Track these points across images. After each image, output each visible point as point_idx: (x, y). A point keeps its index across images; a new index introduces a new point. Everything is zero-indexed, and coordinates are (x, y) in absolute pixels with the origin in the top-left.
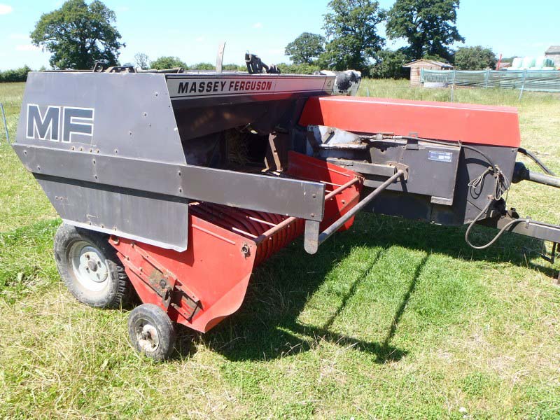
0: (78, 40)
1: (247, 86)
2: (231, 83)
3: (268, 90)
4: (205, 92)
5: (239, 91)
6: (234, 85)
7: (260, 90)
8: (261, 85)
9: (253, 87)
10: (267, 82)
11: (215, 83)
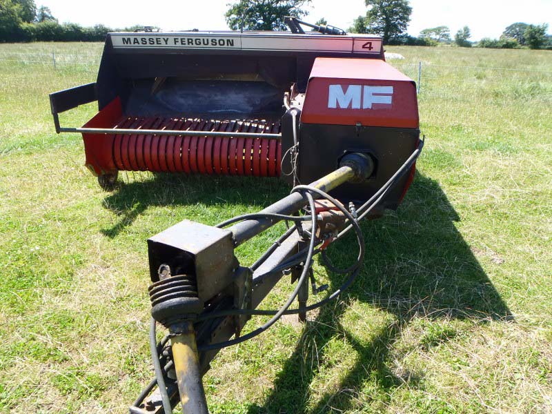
1: (198, 42)
2: (175, 39)
3: (230, 46)
4: (148, 44)
5: (187, 45)
6: (179, 40)
7: (218, 45)
8: (217, 42)
9: (206, 43)
10: (225, 39)
11: (157, 39)
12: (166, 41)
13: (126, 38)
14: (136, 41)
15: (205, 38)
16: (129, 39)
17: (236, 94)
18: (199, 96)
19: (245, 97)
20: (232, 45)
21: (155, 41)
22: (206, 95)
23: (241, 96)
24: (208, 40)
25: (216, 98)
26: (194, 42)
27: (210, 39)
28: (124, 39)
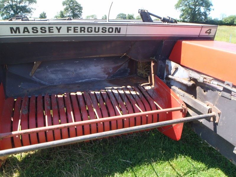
0: (194, 7)
1: (89, 30)
2: (68, 28)
3: (117, 33)
4: (39, 33)
5: (79, 33)
6: (72, 29)
7: (107, 33)
8: (107, 30)
9: (97, 30)
10: (114, 27)
11: (49, 28)
12: (59, 30)
13: (15, 27)
14: (26, 30)
15: (97, 27)
16: (18, 29)
17: (96, 66)
18: (67, 71)
19: (102, 68)
20: (119, 32)
21: (47, 30)
22: (72, 69)
23: (99, 67)
24: (99, 28)
25: (81, 71)
26: (86, 30)
27: (101, 27)
28: (12, 29)
